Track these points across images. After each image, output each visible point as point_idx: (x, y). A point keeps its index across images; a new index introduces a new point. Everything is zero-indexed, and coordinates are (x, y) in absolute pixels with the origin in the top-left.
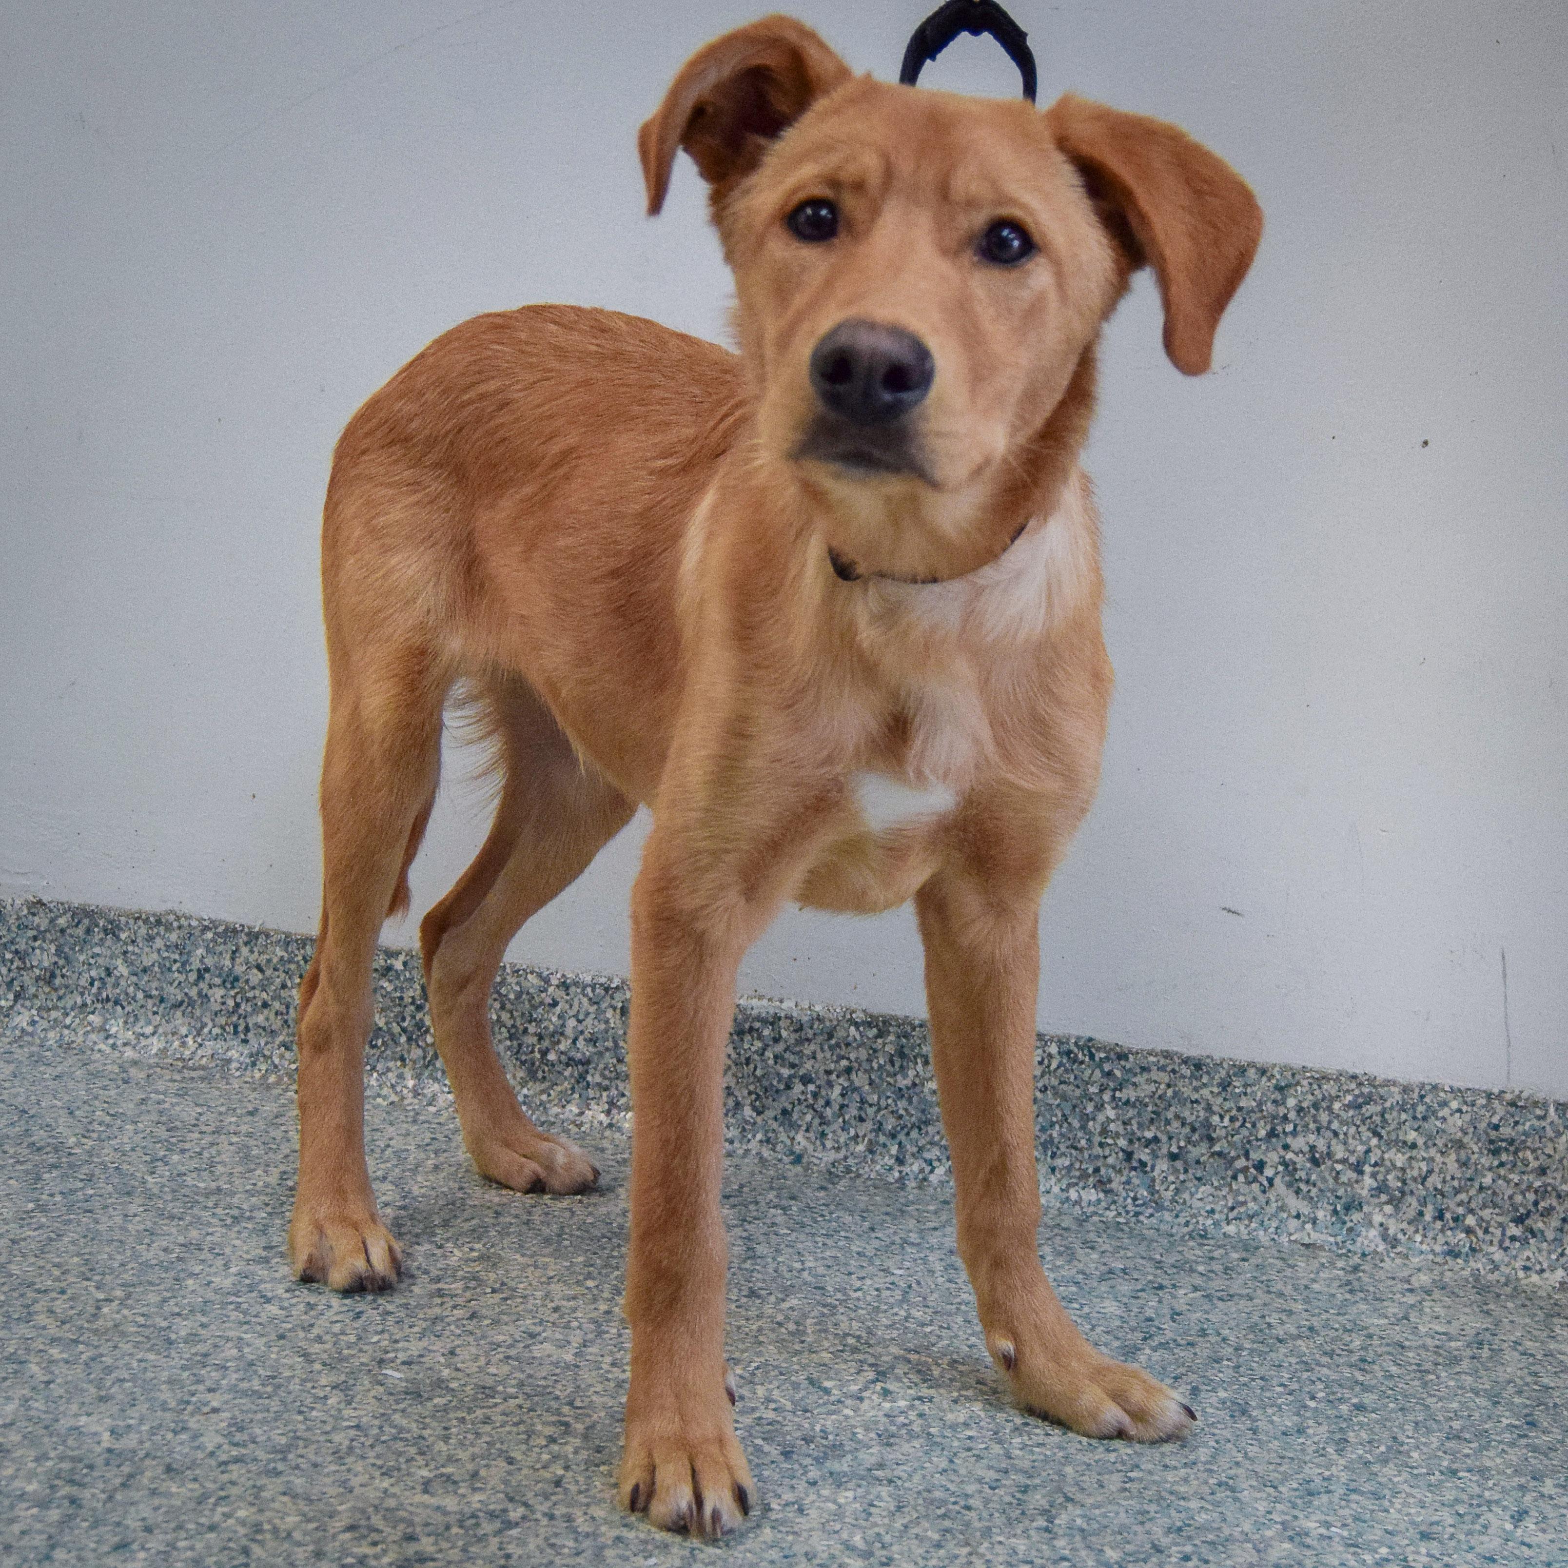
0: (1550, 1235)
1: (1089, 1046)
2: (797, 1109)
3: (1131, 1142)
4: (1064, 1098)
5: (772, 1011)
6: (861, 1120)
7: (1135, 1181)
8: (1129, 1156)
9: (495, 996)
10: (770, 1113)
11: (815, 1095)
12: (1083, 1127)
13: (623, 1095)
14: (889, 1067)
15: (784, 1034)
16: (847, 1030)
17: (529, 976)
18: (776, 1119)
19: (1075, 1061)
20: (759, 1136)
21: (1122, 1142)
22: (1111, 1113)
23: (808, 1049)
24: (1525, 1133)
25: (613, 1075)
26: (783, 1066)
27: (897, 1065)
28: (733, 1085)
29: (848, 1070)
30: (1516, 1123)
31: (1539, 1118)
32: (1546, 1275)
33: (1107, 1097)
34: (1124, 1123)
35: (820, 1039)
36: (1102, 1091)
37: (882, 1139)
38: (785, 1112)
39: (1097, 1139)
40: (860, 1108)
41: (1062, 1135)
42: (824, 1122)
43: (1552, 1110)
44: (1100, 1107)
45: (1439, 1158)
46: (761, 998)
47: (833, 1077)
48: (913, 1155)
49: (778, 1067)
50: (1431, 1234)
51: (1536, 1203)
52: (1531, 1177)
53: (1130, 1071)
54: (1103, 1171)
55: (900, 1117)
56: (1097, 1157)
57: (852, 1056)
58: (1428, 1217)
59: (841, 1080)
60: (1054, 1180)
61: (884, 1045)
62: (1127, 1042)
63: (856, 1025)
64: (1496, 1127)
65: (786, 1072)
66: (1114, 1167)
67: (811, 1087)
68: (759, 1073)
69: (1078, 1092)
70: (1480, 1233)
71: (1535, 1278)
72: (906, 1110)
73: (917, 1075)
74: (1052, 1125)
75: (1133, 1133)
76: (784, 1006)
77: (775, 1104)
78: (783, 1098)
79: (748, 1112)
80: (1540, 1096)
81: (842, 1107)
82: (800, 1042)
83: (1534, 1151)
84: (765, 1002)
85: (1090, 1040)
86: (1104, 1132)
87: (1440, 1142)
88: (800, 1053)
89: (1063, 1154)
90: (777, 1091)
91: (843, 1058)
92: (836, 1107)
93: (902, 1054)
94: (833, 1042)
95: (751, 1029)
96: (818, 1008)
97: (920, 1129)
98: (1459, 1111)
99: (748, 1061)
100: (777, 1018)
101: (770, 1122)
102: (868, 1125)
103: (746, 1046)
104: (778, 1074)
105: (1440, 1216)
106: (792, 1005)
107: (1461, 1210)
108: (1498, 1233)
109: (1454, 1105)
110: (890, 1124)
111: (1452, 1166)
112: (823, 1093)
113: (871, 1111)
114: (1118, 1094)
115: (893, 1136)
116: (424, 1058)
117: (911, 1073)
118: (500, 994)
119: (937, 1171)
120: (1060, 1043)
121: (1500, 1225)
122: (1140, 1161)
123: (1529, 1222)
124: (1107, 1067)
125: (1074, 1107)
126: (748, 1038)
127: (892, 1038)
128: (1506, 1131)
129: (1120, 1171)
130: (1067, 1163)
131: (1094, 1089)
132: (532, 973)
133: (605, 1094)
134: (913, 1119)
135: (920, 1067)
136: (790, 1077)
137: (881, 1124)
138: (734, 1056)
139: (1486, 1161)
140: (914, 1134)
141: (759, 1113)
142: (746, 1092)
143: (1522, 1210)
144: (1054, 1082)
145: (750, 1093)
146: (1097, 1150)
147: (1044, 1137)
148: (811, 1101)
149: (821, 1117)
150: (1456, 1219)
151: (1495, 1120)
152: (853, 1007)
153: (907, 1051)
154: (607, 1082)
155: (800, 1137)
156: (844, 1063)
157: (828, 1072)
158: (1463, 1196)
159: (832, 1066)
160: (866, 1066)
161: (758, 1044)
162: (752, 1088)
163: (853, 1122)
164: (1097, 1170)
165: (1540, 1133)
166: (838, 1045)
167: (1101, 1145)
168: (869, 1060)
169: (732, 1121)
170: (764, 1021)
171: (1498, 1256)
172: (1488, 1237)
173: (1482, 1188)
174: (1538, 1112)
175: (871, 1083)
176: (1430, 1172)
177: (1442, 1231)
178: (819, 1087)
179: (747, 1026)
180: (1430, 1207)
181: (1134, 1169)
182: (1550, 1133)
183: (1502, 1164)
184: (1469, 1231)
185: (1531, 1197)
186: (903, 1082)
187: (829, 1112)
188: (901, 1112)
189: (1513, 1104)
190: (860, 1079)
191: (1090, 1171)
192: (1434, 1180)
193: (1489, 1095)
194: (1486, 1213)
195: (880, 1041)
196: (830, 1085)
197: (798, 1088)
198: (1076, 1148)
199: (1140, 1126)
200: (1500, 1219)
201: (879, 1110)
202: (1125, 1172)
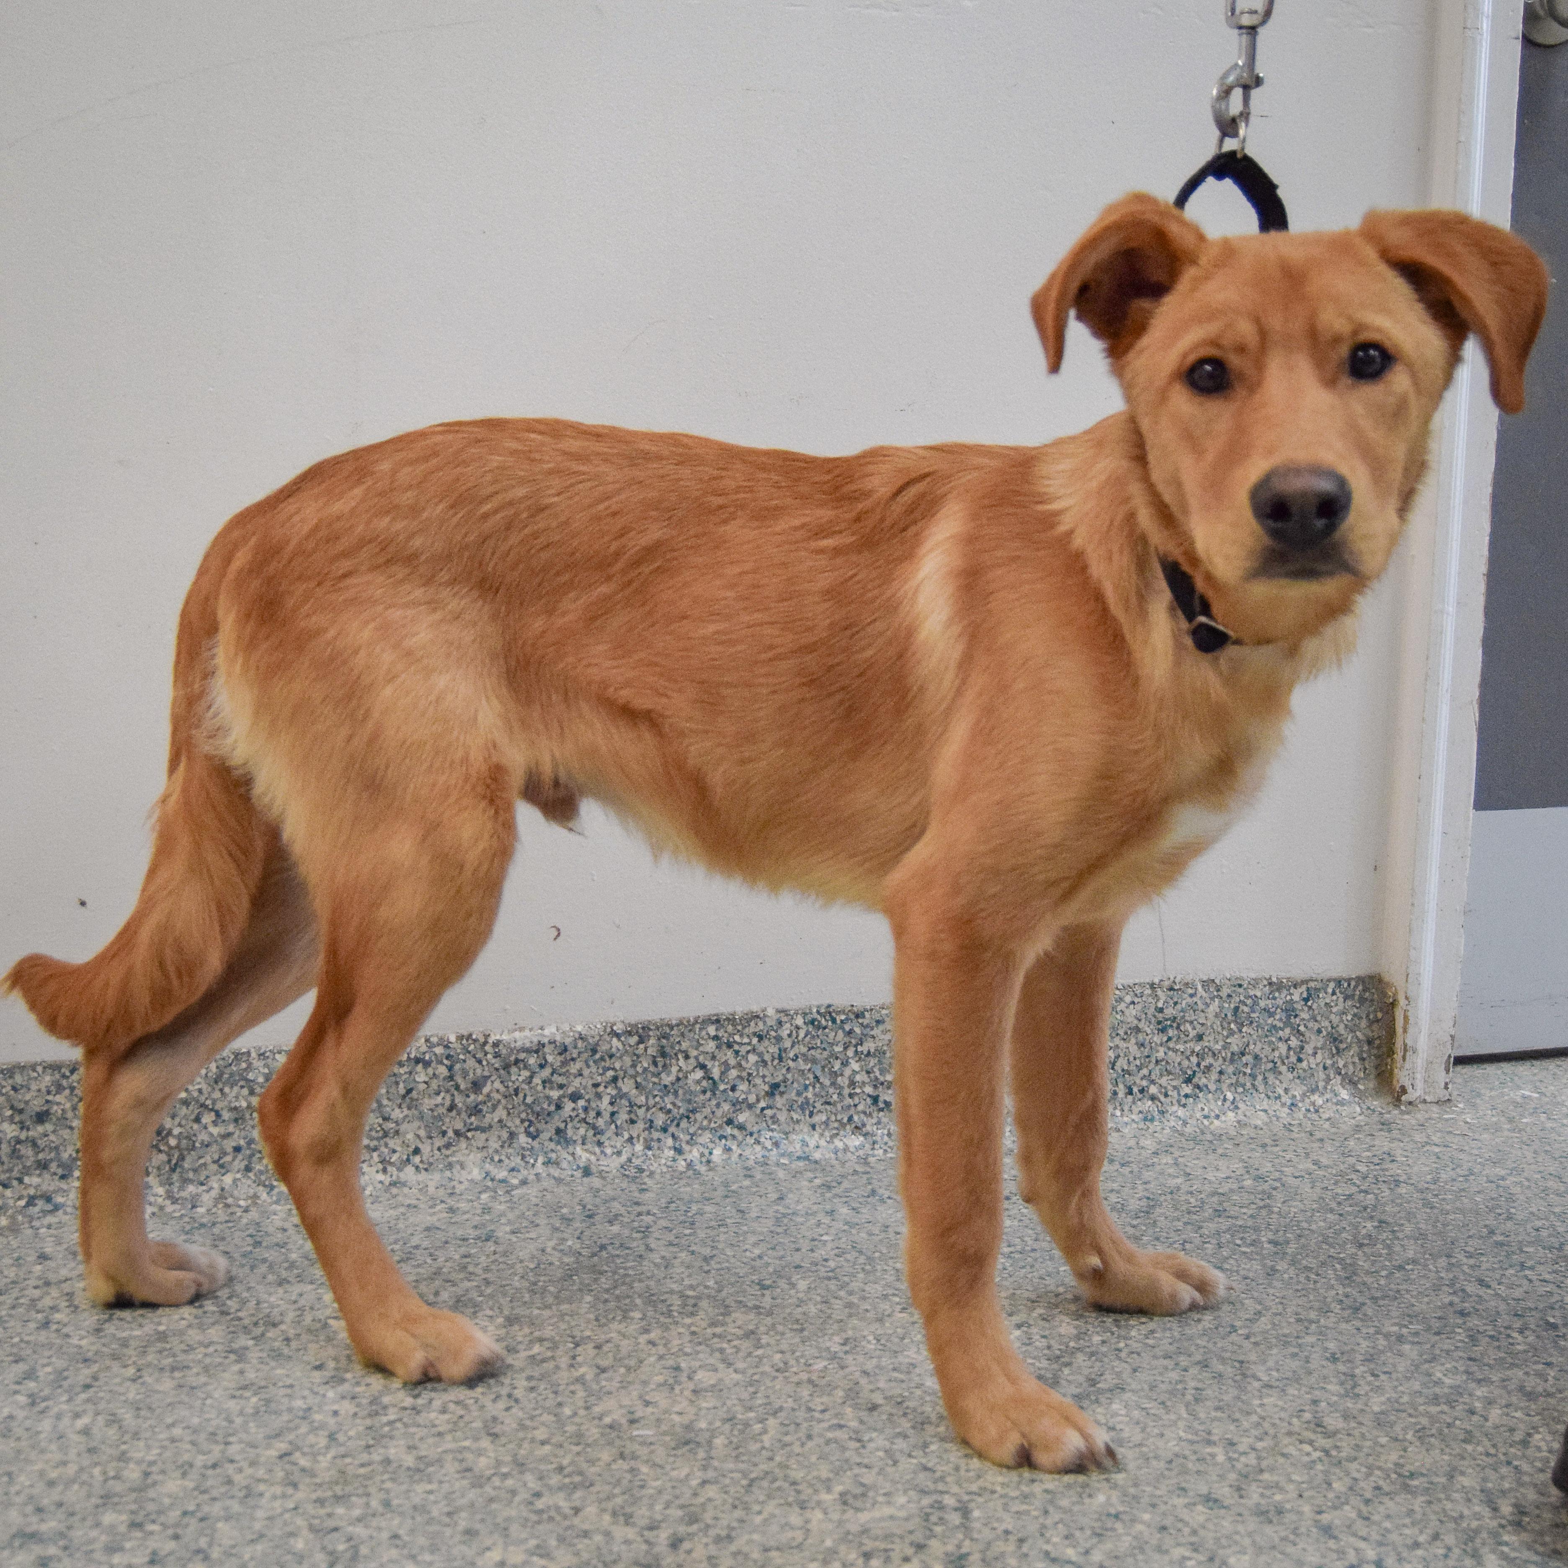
0: (1212, 1087)
1: (829, 1013)
2: (570, 1126)
3: (875, 1087)
4: (814, 1061)
5: (535, 1040)
6: (633, 1122)
7: (885, 1120)
8: (875, 1099)
9: (242, 1083)
10: (545, 1136)
11: (586, 1109)
12: (833, 1084)
13: (394, 1151)
14: (652, 1069)
15: (550, 1058)
16: (610, 1042)
17: (277, 1056)
18: (551, 1140)
19: (819, 1027)
20: (541, 1160)
21: (869, 1090)
22: (855, 1066)
23: (574, 1068)
24: (1182, 1011)
25: (381, 1134)
26: (551, 1088)
27: (660, 1065)
28: (504, 1117)
29: (615, 1079)
30: (1176, 1003)
31: (1191, 996)
32: (1223, 1118)
33: (850, 1053)
34: (868, 1072)
35: (585, 1056)
36: (846, 1048)
37: (656, 1135)
38: (558, 1131)
39: (846, 1091)
40: (630, 1112)
41: (815, 1095)
42: (598, 1132)
43: (1199, 987)
44: (845, 1064)
45: (1123, 1044)
46: (522, 1029)
47: (601, 1089)
48: (688, 1143)
49: (547, 1091)
50: (1126, 1108)
51: (1198, 1065)
52: (1192, 1044)
53: (867, 1026)
54: (856, 1118)
55: (669, 1112)
56: (849, 1106)
57: (617, 1065)
58: (1121, 1095)
59: (609, 1090)
60: (816, 1136)
61: (646, 1049)
62: (860, 1002)
63: (618, 1036)
64: (1161, 1010)
65: (555, 1094)
66: (865, 1113)
67: (581, 1103)
68: (529, 1100)
69: (826, 1054)
70: (1162, 1098)
71: (1216, 1123)
72: (674, 1104)
73: (680, 1070)
74: (806, 1087)
75: (877, 1079)
76: (546, 1032)
77: (549, 1126)
78: (557, 1117)
79: (523, 1139)
80: (1189, 979)
81: (613, 1114)
82: (564, 1063)
83: (1191, 1022)
84: (527, 1033)
85: (829, 1006)
86: (852, 1084)
87: (1121, 1032)
88: (566, 1074)
89: (820, 1111)
90: (549, 1114)
91: (609, 1069)
92: (606, 1116)
93: (663, 1054)
94: (597, 1056)
95: (517, 1061)
96: (579, 1028)
97: (688, 1118)
98: (1133, 1003)
99: (516, 1091)
100: (542, 1045)
101: (546, 1143)
102: (641, 1125)
103: (513, 1078)
104: (548, 1097)
105: (1130, 1092)
106: (554, 1030)
107: (1145, 1083)
108: (1175, 1093)
109: (1128, 999)
110: (660, 1119)
111: (1134, 1050)
112: (593, 1105)
113: (641, 1112)
114: (860, 1048)
115: (665, 1130)
116: (169, 1161)
117: (674, 1069)
118: (247, 1080)
119: (715, 1152)
120: (805, 1014)
121: (1175, 1088)
122: (885, 1102)
123: (1195, 1080)
124: (847, 1027)
125: (823, 1068)
126: (514, 1070)
127: (652, 1041)
128: (1169, 1012)
129: (870, 1115)
130: (824, 1118)
131: (838, 1049)
132: (279, 1052)
133: (375, 1154)
134: (681, 1111)
135: (682, 1062)
136: (559, 1098)
137: (651, 1121)
138: (502, 1089)
139: (1157, 1039)
140: (684, 1124)
141: (534, 1138)
142: (518, 1122)
143: (1190, 1072)
144: (804, 1050)
145: (522, 1121)
146: (848, 1101)
147: (801, 1100)
148: (583, 1116)
149: (594, 1127)
150: (1142, 1091)
151: (1160, 1005)
152: (612, 1020)
153: (668, 1050)
154: (375, 1143)
155: (579, 1150)
156: (610, 1073)
157: (596, 1085)
158: (1145, 1071)
159: (599, 1079)
160: (631, 1072)
161: (526, 1074)
162: (523, 1115)
163: (625, 1125)
164: (850, 1119)
165: (1193, 1008)
166: (602, 1059)
167: (851, 1096)
168: (634, 1066)
169: (510, 1150)
170: (528, 1051)
171: (1181, 1112)
172: (1169, 1100)
173: (1157, 1062)
174: (1190, 991)
175: (638, 1086)
176: (1118, 1057)
177: (1134, 1102)
178: (588, 1101)
179: (513, 1058)
180: (1121, 1086)
181: (882, 1110)
182: (1201, 1006)
183: (1170, 1039)
184: (1153, 1098)
185: (1194, 1060)
186: (667, 1079)
187: (600, 1122)
188: (669, 1106)
189: (1171, 989)
190: (627, 1086)
191: (845, 1120)
192: (1122, 1063)
193: (1152, 986)
194: (1164, 1081)
195: (642, 1046)
196: (599, 1096)
197: (569, 1106)
198: (828, 1103)
199: (882, 1072)
200: (1174, 1083)
201: (648, 1109)
202: (875, 1114)
